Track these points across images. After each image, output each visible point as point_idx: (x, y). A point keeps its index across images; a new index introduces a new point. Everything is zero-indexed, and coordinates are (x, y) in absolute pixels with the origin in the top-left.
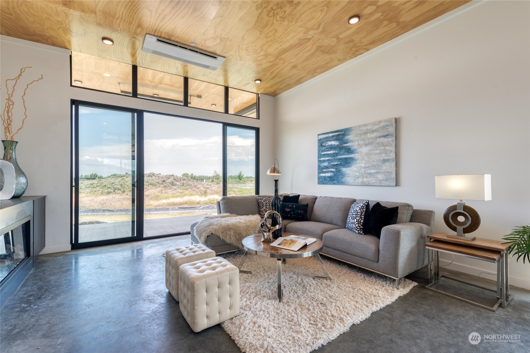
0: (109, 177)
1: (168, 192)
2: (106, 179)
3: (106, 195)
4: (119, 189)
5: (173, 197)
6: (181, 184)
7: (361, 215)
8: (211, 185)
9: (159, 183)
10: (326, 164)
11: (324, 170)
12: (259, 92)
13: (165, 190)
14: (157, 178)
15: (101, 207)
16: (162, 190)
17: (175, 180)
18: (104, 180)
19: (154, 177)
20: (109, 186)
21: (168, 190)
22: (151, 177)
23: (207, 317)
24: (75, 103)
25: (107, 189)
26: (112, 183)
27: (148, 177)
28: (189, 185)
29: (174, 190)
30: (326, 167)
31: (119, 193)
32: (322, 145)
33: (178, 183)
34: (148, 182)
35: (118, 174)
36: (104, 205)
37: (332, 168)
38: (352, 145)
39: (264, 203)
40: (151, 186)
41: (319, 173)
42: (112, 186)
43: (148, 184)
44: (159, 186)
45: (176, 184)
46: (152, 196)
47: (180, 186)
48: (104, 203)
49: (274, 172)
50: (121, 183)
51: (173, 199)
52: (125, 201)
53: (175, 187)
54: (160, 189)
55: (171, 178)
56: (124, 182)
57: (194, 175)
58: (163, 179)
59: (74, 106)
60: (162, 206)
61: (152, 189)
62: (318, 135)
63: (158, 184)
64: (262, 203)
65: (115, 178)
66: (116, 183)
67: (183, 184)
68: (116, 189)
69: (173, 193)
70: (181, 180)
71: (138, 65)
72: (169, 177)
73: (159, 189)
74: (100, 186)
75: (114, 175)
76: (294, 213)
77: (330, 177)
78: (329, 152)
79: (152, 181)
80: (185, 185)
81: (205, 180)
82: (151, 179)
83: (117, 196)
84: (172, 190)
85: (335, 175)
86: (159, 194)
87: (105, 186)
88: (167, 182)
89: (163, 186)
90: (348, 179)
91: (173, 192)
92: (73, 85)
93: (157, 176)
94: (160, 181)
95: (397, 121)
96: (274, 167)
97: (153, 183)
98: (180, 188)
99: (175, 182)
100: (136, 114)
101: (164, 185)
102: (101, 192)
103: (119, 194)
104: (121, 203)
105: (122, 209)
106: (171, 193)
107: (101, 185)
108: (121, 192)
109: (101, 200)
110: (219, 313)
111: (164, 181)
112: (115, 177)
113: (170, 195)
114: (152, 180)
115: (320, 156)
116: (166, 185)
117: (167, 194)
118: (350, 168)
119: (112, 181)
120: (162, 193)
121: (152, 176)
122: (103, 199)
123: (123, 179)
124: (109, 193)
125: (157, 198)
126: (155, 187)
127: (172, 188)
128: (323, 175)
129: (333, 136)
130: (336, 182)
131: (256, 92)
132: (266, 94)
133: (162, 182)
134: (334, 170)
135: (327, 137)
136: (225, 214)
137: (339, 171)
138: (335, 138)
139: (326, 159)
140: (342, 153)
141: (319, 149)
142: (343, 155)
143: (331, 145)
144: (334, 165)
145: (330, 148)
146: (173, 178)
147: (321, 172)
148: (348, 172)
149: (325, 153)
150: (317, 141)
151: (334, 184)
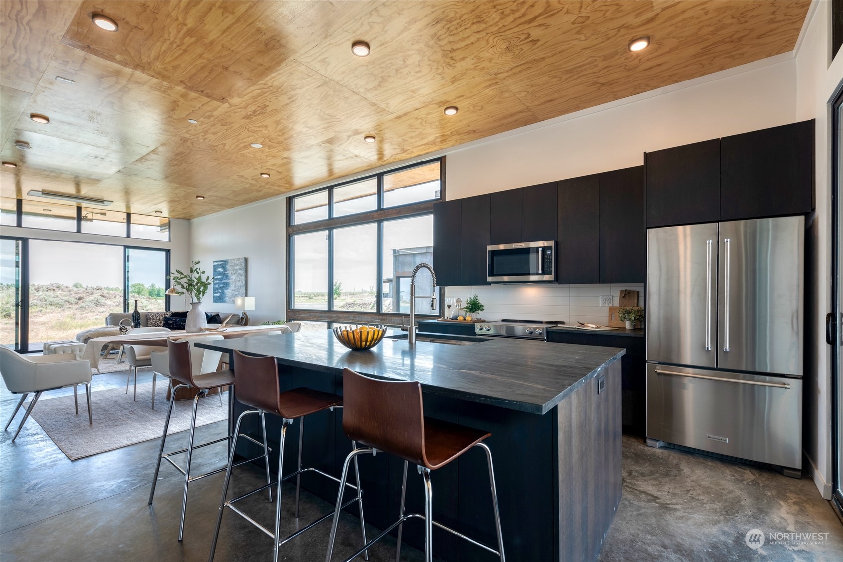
6: (114, 304)
9: (69, 302)
10: (217, 286)
11: (216, 291)
12: (170, 217)
13: (81, 314)
14: (65, 293)
16: (74, 314)
17: (103, 296)
19: (60, 292)
21: (88, 313)
22: (52, 291)
29: (100, 314)
30: (217, 289)
32: (215, 271)
33: (109, 302)
37: (220, 289)
38: (229, 273)
39: (151, 318)
40: (53, 307)
44: (69, 308)
45: (104, 303)
46: (53, 324)
47: (112, 308)
49: (172, 293)
54: (72, 311)
55: (96, 293)
58: (79, 295)
61: (53, 312)
62: (214, 262)
63: (68, 304)
69: (95, 318)
70: (115, 297)
71: (23, 199)
72: (90, 292)
73: (68, 312)
76: (176, 324)
77: (219, 297)
78: (219, 277)
79: (54, 299)
82: (53, 295)
84: (95, 314)
85: (221, 295)
88: (87, 299)
89: (77, 306)
90: (227, 299)
91: (98, 317)
93: (65, 289)
94: (72, 298)
95: (246, 260)
96: (173, 288)
97: (56, 302)
99: (103, 300)
100: (20, 241)
101: (80, 305)
106: (93, 318)
111: (79, 299)
114: (54, 297)
115: (215, 279)
116: (83, 304)
118: (228, 290)
120: (74, 318)
121: (54, 290)
125: (62, 326)
126: (60, 309)
127: (95, 310)
128: (215, 295)
129: (221, 264)
130: (221, 300)
131: (167, 216)
132: (177, 218)
133: (75, 300)
134: (221, 291)
135: (218, 265)
136: (110, 326)
137: (223, 292)
138: (221, 266)
139: (217, 282)
140: (224, 278)
141: (214, 274)
142: (225, 280)
143: (220, 271)
144: (221, 287)
145: (220, 273)
146: (99, 293)
147: (215, 293)
148: (227, 293)
149: (217, 277)
150: (213, 267)
151: (221, 302)
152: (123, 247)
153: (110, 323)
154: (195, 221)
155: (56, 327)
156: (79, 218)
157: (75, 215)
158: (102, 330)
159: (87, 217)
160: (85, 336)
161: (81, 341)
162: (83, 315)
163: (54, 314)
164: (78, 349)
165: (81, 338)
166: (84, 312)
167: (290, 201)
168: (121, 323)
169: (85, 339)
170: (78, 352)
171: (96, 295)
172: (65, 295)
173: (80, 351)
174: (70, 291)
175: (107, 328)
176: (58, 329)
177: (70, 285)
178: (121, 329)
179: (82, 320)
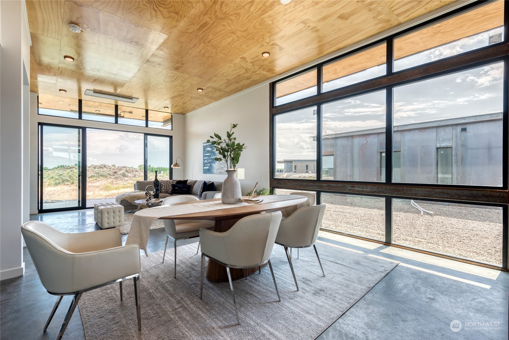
0: (56, 168)
1: (118, 183)
2: (53, 170)
3: (54, 186)
4: (68, 181)
5: (124, 188)
6: (132, 176)
7: (201, 188)
8: (163, 176)
9: (110, 174)
10: (206, 161)
11: (206, 165)
12: (172, 112)
14: (108, 170)
15: (49, 197)
16: (113, 181)
17: (127, 171)
18: (51, 172)
19: (105, 169)
20: (56, 177)
21: (119, 181)
22: (102, 169)
23: (108, 224)
24: (41, 124)
25: (55, 181)
26: (60, 175)
27: (99, 168)
28: (141, 177)
29: (125, 181)
30: (206, 163)
31: (68, 184)
32: (204, 150)
33: (130, 175)
34: (99, 174)
35: (66, 166)
36: (52, 196)
37: (209, 164)
39: (164, 184)
40: (102, 177)
41: (204, 167)
42: (60, 177)
43: (99, 176)
44: (110, 178)
45: (127, 175)
46: (102, 187)
47: (131, 178)
48: (52, 194)
49: (176, 166)
50: (70, 174)
51: (123, 189)
52: (74, 192)
53: (126, 179)
54: (111, 180)
56: (73, 173)
57: (152, 167)
58: (115, 171)
59: (40, 126)
60: (112, 196)
61: (102, 180)
62: (203, 143)
63: (109, 176)
64: (163, 185)
65: (63, 170)
66: (64, 175)
67: (135, 175)
68: (65, 180)
69: (123, 184)
70: (133, 172)
71: (82, 99)
72: (120, 169)
73: (110, 180)
74: (46, 178)
75: (61, 166)
76: (180, 190)
77: (208, 169)
78: (207, 154)
79: (103, 173)
80: (137, 176)
81: (162, 172)
82: (102, 171)
83: (66, 188)
84: (123, 181)
85: (210, 168)
86: (110, 185)
87: (53, 178)
88: (119, 173)
89: (114, 177)
90: (215, 171)
91: (124, 183)
92: (39, 113)
93: (108, 167)
94: (112, 173)
96: (176, 163)
97: (104, 174)
98: (132, 179)
99: (127, 174)
100: (81, 130)
101: (115, 176)
102: (48, 183)
103: (67, 186)
104: (70, 194)
105: (71, 199)
106: (122, 184)
107: (48, 177)
108: (70, 184)
109: (49, 192)
110: (114, 223)
111: (115, 173)
112: (63, 168)
113: (121, 185)
114: (103, 172)
115: (204, 156)
116: (117, 176)
117: (118, 185)
118: (215, 164)
119: (60, 173)
120: (113, 184)
121: (103, 168)
122: (51, 190)
123: (72, 170)
124: (56, 184)
125: (107, 188)
126: (106, 179)
127: (123, 179)
128: (205, 168)
129: (209, 145)
130: (210, 172)
131: (170, 112)
132: (177, 113)
133: (113, 174)
134: (209, 165)
135: (207, 145)
136: (137, 191)
137: (211, 166)
138: (209, 146)
139: (206, 158)
140: (212, 155)
141: (204, 152)
142: (212, 156)
143: (208, 150)
144: (209, 162)
145: (208, 152)
146: (125, 169)
147: (204, 166)
148: (214, 166)
149: (206, 155)
150: (203, 147)
151: (209, 173)
152: (143, 134)
153: (137, 188)
154: (189, 115)
155: (104, 189)
156: (117, 116)
157: (114, 114)
158: (133, 193)
159: (121, 115)
160: (121, 198)
161: (119, 202)
162: (117, 182)
163: (103, 181)
164: (117, 210)
165: (119, 200)
166: (118, 180)
167: (273, 86)
168: (147, 189)
169: (122, 201)
170: (118, 213)
171: (123, 171)
172: (108, 171)
173: (119, 212)
174: (110, 168)
175: (136, 192)
176: (104, 190)
177: (110, 165)
178: (146, 194)
179: (116, 185)
